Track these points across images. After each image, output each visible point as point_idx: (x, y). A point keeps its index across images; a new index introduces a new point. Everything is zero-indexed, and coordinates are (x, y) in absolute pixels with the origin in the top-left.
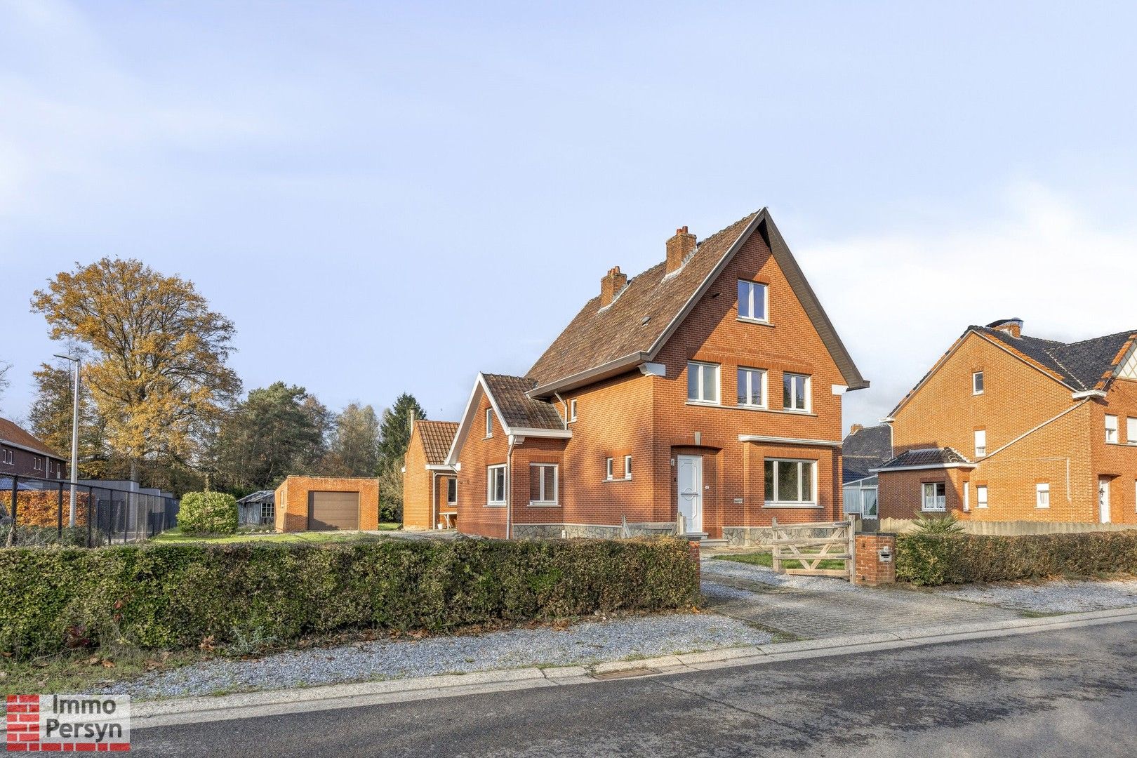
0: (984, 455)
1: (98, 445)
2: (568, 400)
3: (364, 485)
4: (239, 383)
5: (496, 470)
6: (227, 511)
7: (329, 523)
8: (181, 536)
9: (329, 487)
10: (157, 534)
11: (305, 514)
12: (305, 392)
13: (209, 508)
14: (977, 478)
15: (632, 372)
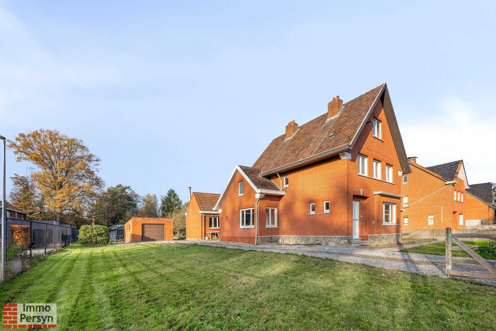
0: (407, 206)
1: (42, 208)
2: (282, 177)
3: (167, 221)
4: (103, 183)
5: (245, 212)
6: (104, 234)
7: (152, 238)
8: (80, 246)
9: (151, 222)
10: (67, 245)
11: (140, 234)
12: (131, 188)
13: (95, 232)
14: (404, 214)
15: (335, 157)
